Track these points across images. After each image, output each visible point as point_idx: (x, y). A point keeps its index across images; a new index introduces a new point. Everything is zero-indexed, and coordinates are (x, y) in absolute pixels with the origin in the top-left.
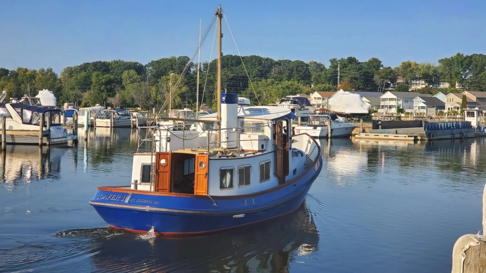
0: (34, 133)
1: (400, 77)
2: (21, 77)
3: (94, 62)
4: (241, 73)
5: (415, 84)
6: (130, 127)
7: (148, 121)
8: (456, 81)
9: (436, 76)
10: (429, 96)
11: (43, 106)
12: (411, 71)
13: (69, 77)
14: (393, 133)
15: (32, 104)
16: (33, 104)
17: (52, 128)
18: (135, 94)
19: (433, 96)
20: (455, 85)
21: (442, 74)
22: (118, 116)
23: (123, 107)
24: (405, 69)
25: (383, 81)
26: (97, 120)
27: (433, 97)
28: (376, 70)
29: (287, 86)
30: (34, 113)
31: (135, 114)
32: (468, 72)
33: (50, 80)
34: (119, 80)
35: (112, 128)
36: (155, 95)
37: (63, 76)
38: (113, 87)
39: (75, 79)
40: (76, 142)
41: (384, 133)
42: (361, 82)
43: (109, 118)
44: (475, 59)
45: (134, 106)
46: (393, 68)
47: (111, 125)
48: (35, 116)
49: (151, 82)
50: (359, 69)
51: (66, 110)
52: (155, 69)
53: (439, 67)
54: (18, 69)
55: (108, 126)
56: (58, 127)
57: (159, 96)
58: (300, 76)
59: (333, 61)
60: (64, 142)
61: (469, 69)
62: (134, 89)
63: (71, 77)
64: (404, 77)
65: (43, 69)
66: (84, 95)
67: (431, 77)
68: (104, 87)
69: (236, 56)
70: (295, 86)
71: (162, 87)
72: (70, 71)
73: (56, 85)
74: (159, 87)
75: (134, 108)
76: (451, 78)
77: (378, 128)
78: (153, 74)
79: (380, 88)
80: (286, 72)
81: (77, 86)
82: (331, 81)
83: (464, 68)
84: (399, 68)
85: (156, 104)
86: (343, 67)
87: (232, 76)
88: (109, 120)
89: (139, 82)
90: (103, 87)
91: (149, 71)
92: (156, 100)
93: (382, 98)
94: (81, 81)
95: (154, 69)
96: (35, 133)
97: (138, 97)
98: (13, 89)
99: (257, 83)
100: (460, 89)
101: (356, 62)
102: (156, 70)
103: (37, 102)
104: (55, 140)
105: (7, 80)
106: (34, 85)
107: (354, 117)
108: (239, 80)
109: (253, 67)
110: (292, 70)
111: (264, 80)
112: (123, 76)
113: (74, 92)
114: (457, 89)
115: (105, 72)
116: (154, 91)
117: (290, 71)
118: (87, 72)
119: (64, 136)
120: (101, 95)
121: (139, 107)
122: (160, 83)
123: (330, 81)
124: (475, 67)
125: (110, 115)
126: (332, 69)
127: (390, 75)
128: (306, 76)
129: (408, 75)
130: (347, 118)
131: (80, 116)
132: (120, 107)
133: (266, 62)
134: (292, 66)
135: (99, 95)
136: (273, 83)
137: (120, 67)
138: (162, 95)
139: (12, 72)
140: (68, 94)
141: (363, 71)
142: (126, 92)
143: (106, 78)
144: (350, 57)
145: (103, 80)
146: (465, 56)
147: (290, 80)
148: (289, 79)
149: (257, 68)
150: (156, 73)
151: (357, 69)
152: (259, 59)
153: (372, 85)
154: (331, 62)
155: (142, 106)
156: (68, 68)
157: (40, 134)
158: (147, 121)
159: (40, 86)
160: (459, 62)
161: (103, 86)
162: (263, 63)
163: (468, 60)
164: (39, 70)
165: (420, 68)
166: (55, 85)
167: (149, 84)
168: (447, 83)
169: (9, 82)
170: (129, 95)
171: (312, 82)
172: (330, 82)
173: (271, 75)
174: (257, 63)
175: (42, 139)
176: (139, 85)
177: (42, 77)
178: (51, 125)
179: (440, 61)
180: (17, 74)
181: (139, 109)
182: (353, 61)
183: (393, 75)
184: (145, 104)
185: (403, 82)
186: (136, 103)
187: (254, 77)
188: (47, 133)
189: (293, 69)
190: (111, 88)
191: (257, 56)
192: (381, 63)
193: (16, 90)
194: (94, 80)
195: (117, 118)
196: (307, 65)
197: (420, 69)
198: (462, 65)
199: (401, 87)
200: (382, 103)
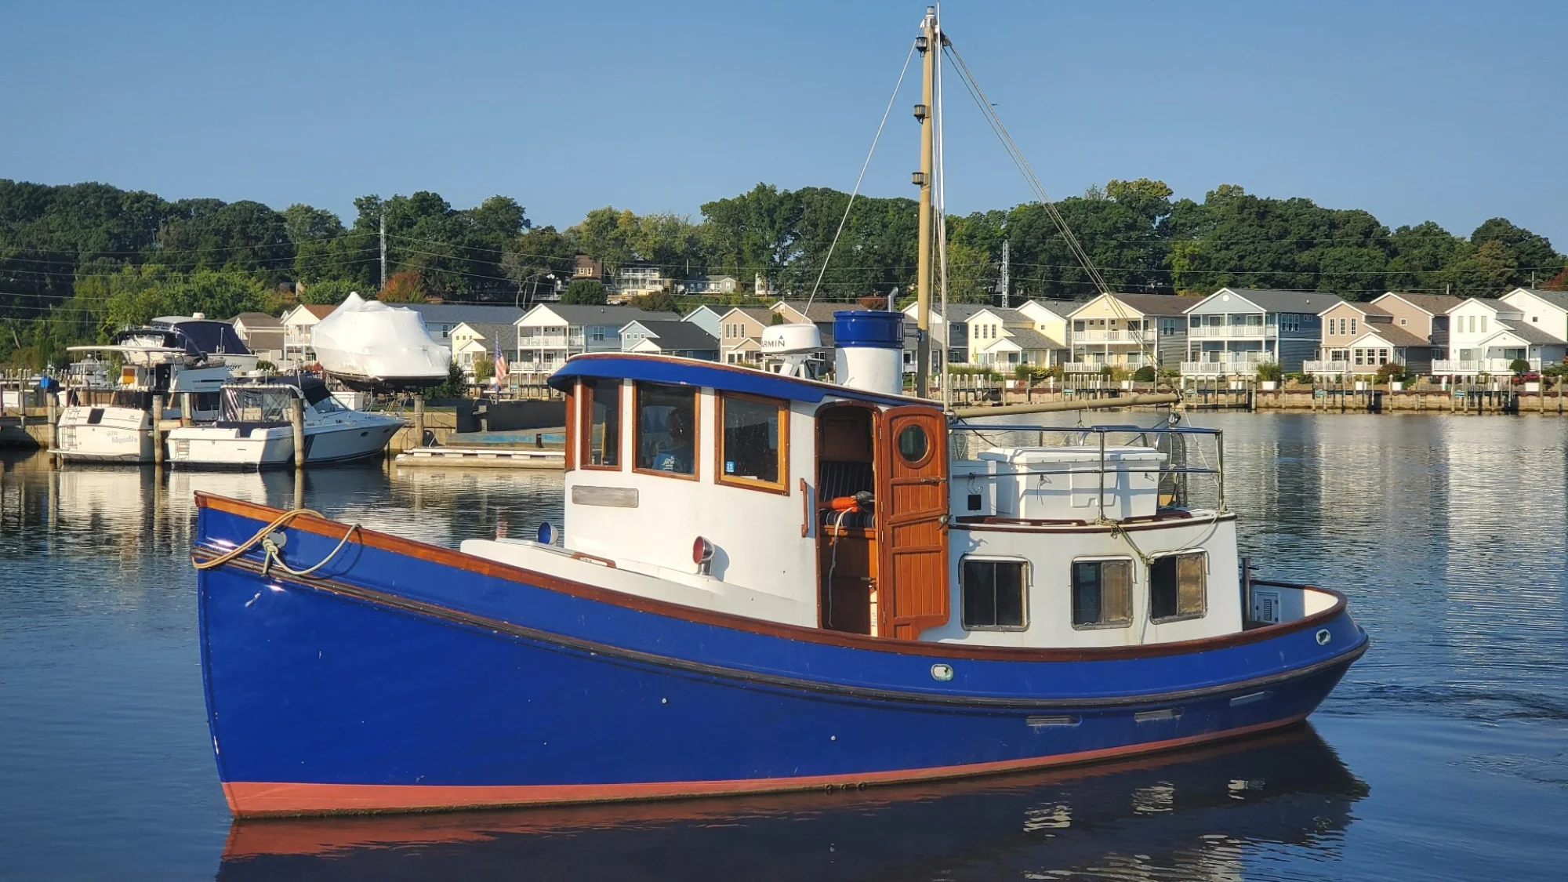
1: (583, 259)
4: (45, 242)
5: (631, 282)
8: (755, 271)
9: (695, 255)
10: (670, 317)
12: (616, 239)
14: (528, 446)
19: (683, 317)
20: (754, 285)
21: (713, 249)
24: (599, 233)
25: (532, 272)
27: (683, 320)
28: (509, 236)
29: (204, 287)
32: (789, 242)
41: (497, 445)
42: (462, 276)
44: (810, 203)
46: (561, 230)
50: (454, 234)
53: (705, 226)
58: (255, 254)
59: (367, 205)
61: (792, 235)
64: (595, 260)
67: (678, 257)
69: (27, 184)
70: (232, 289)
76: (742, 262)
77: (478, 429)
79: (521, 296)
80: (207, 241)
82: (363, 271)
83: (778, 232)
84: (579, 232)
86: (401, 227)
87: (12, 254)
93: (522, 328)
99: (104, 279)
100: (768, 295)
101: (442, 210)
107: (398, 390)
108: (40, 268)
109: (87, 222)
110: (227, 235)
111: (130, 267)
114: (760, 296)
117: (219, 238)
123: (359, 271)
124: (809, 228)
126: (365, 230)
127: (552, 251)
128: (276, 255)
129: (607, 252)
130: (375, 395)
133: (136, 205)
134: (228, 218)
136: (161, 277)
141: (466, 239)
144: (422, 193)
146: (779, 192)
147: (222, 266)
148: (217, 262)
149: (105, 226)
151: (446, 231)
152: (110, 195)
153: (496, 285)
154: (360, 207)
160: (763, 211)
162: (125, 209)
163: (788, 205)
165: (644, 229)
168: (729, 279)
171: (297, 274)
172: (360, 275)
173: (152, 250)
174: (103, 209)
179: (707, 209)
182: (432, 206)
183: (561, 252)
185: (595, 275)
187: (94, 257)
189: (229, 230)
191: (103, 184)
192: (524, 215)
196: (280, 218)
197: (646, 234)
198: (771, 221)
199: (581, 289)
200: (523, 344)
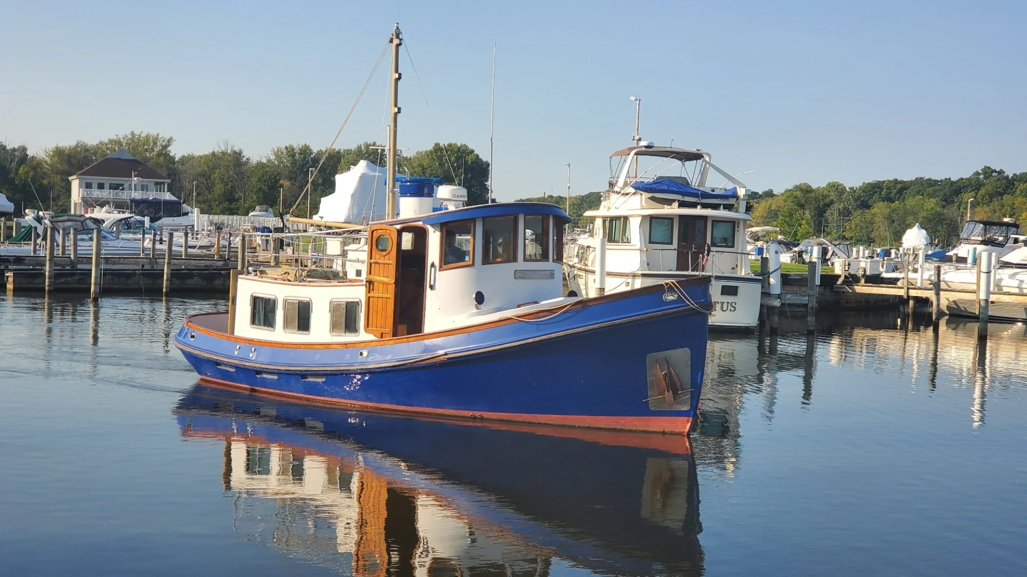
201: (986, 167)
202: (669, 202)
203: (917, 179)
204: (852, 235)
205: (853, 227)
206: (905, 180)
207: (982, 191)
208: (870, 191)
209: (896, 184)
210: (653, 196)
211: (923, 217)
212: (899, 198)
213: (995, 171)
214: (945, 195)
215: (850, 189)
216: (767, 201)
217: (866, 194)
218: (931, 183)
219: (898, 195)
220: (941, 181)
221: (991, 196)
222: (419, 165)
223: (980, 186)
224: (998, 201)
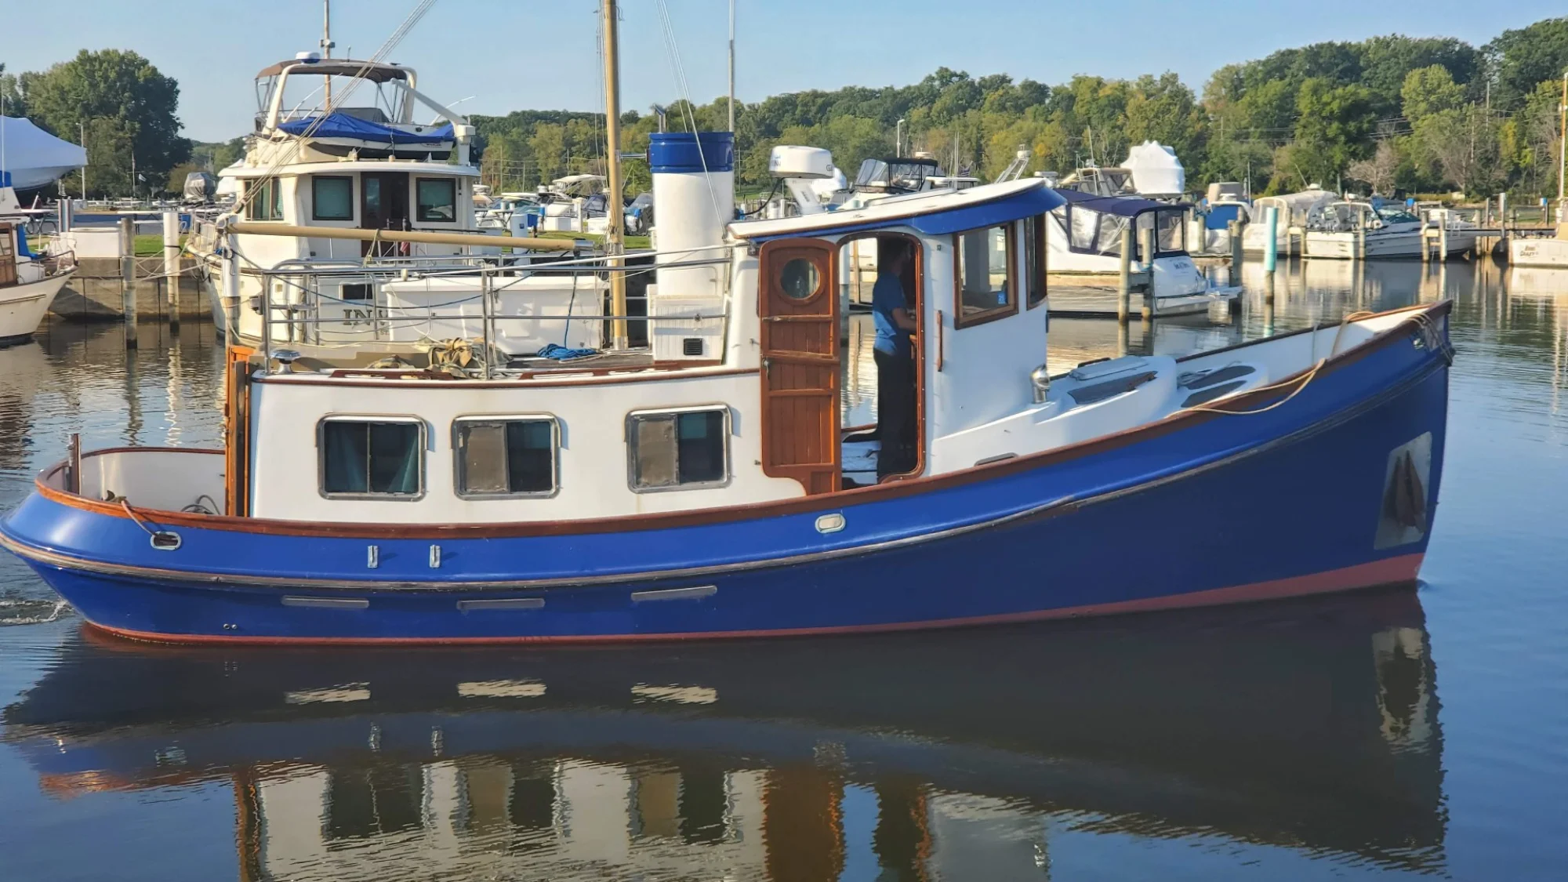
0: (1101, 281)
2: (1082, 107)
3: (1310, 46)
6: (1418, 257)
7: (1482, 236)
11: (1139, 194)
13: (1230, 100)
15: (1110, 191)
16: (1111, 188)
17: (1159, 265)
18: (1445, 148)
22: (1379, 221)
23: (1404, 191)
26: (1311, 235)
30: (1104, 217)
31: (1435, 214)
33: (1169, 110)
34: (1391, 104)
35: (1361, 263)
36: (1512, 148)
37: (1213, 97)
38: (1365, 126)
39: (1250, 104)
40: (1236, 308)
43: (1349, 230)
45: (1440, 186)
47: (1356, 251)
48: (1108, 228)
49: (1501, 104)
51: (1213, 205)
52: (1518, 60)
54: (1074, 83)
55: (1345, 255)
56: (1176, 260)
57: (1528, 149)
60: (1197, 308)
62: (1441, 129)
63: (1237, 100)
65: (1151, 76)
66: (1279, 157)
68: (1338, 128)
71: (1539, 119)
72: (1232, 81)
73: (1189, 127)
74: (1530, 120)
75: (1441, 196)
78: (1510, 75)
81: (1257, 127)
85: (1518, 179)
88: (1349, 237)
89: (1460, 105)
90: (1334, 128)
91: (1495, 68)
92: (1517, 165)
94: (1268, 110)
95: (1513, 58)
96: (1108, 281)
97: (1456, 157)
98: (1060, 143)
102: (1517, 64)
103: (1123, 183)
104: (1170, 303)
105: (1044, 117)
106: (1121, 129)
112: (1403, 87)
113: (1245, 148)
115: (1347, 77)
116: (1510, 133)
118: (1287, 80)
119: (1199, 290)
120: (1327, 153)
121: (1458, 189)
122: (1533, 106)
125: (1354, 220)
131: (1256, 223)
132: (1394, 191)
135: (1321, 155)
137: (1395, 57)
138: (1537, 147)
139: (1057, 91)
140: (1226, 153)
142: (1416, 141)
143: (1343, 98)
145: (1335, 106)
150: (1520, 72)
155: (1466, 186)
156: (1226, 69)
157: (1121, 283)
158: (1478, 238)
159: (1139, 130)
161: (1335, 125)
164: (1137, 81)
166: (1185, 127)
167: (1494, 111)
169: (1049, 122)
170: (1426, 152)
175: (1127, 299)
176: (1459, 115)
177: (1147, 102)
178: (1157, 255)
180: (1072, 96)
181: (1456, 196)
184: (1477, 181)
186: (1446, 178)
188: (1144, 280)
190: (1360, 130)
193: (1068, 148)
194: (1304, 104)
195: (1376, 227)
201: (942, 68)
202: (343, 151)
203: (845, 89)
204: (754, 177)
205: (756, 164)
206: (828, 90)
207: (938, 105)
208: (779, 109)
209: (816, 97)
210: (315, 143)
211: (855, 147)
212: (820, 119)
213: (955, 75)
214: (886, 112)
215: (749, 107)
216: (629, 129)
217: (772, 114)
218: (866, 95)
219: (819, 115)
220: (880, 92)
221: (950, 112)
222: (55, 87)
223: (935, 97)
224: (959, 119)
